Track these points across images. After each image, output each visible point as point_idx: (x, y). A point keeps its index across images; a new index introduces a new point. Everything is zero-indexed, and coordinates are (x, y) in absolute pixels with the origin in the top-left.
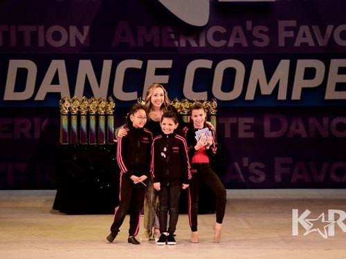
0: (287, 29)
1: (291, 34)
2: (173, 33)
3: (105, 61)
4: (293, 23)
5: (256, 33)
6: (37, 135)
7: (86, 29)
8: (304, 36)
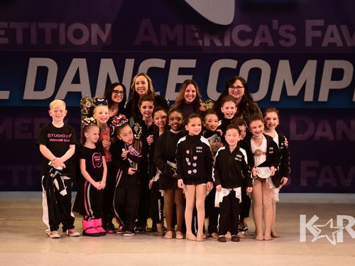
0: (315, 28)
1: (318, 34)
2: (197, 32)
3: (127, 60)
4: (320, 23)
5: (282, 32)
7: (108, 27)
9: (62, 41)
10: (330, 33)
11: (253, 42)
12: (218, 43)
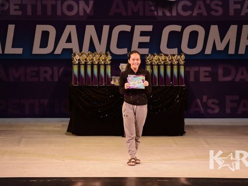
0: (236, 3)
1: (238, 6)
2: (153, 6)
3: (104, 26)
5: (213, 6)
6: (56, 79)
7: (91, 3)
9: (59, 13)
10: (247, 6)
11: (192, 13)
12: (168, 14)
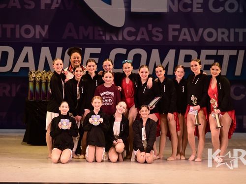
0: (174, 30)
1: (176, 33)
2: (102, 31)
3: (58, 48)
4: (178, 26)
5: (154, 32)
6: (14, 95)
7: (46, 27)
8: (185, 35)
9: (17, 36)
10: (183, 33)
11: (136, 38)
12: (115, 38)
